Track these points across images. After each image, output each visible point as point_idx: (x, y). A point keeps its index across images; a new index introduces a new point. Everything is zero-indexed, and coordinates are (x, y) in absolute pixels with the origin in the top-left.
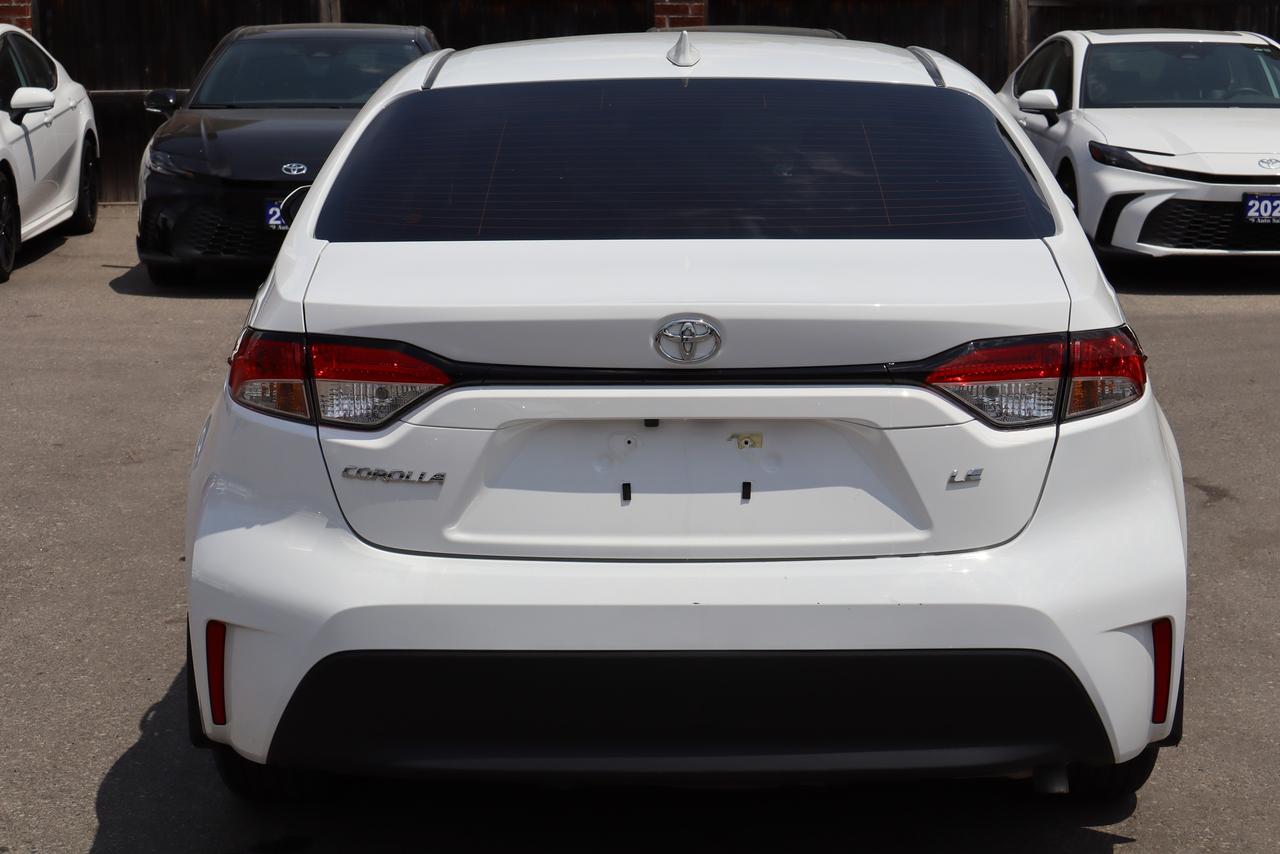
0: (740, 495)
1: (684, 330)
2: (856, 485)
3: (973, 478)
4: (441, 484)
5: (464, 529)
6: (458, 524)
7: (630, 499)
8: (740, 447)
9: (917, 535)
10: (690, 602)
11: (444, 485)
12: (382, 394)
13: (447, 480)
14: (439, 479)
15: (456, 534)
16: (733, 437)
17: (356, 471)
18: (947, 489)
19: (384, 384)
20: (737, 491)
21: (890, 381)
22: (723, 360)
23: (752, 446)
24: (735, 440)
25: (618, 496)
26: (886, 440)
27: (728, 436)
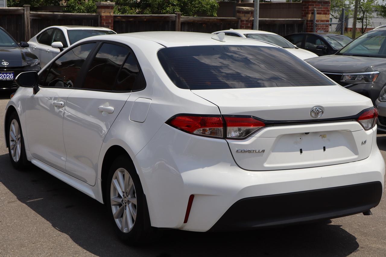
0: (323, 150)
2: (345, 146)
3: (365, 142)
4: (264, 152)
5: (268, 164)
6: (267, 162)
7: (302, 152)
8: (322, 138)
9: (355, 157)
11: (264, 153)
12: (239, 130)
14: (263, 151)
15: (266, 165)
16: (320, 136)
17: (240, 151)
18: (362, 145)
19: (240, 127)
21: (352, 120)
23: (325, 138)
24: (321, 136)
25: (299, 152)
26: (352, 134)
27: (319, 135)
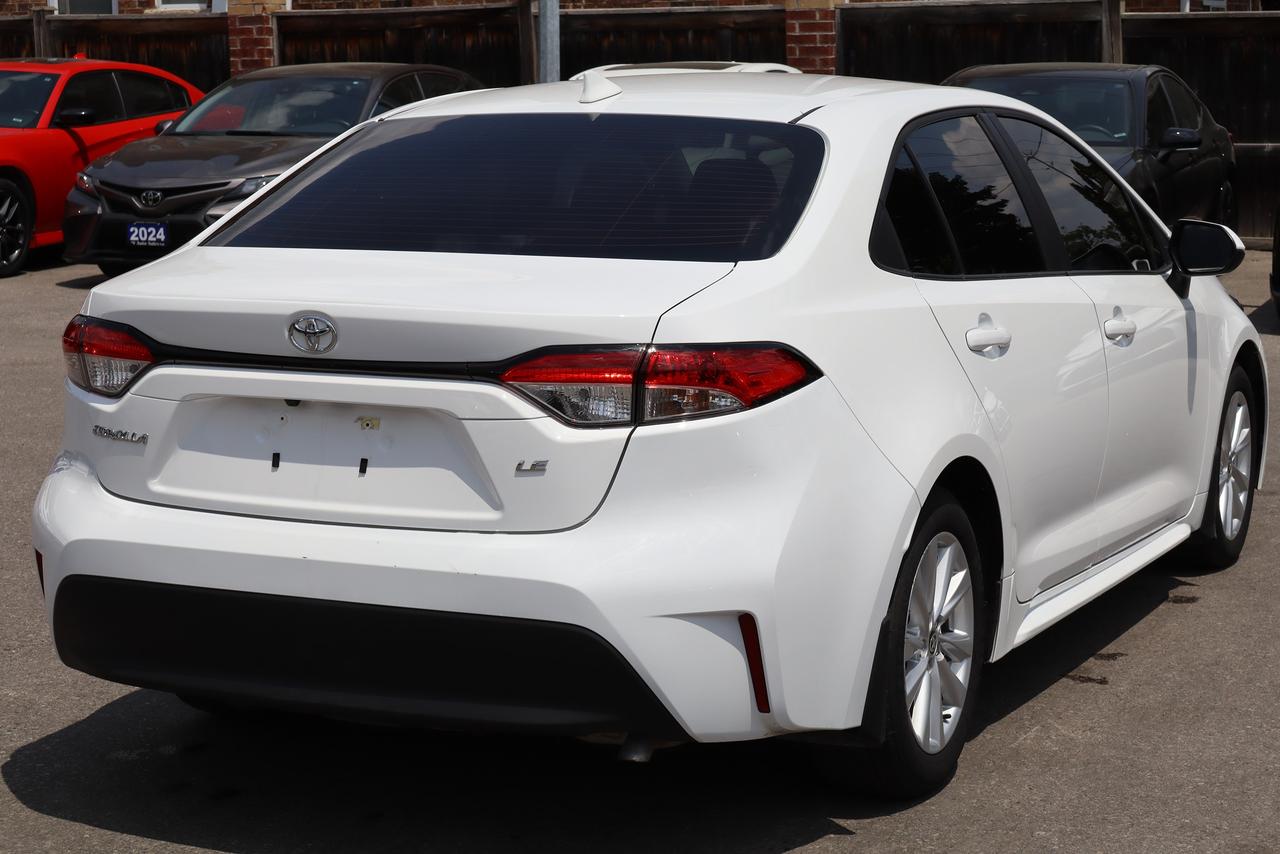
0: (358, 469)
1: (309, 325)
2: (449, 469)
3: (539, 468)
4: (145, 443)
5: (165, 483)
6: (159, 477)
7: (278, 466)
8: (363, 428)
9: (490, 515)
10: (300, 556)
11: (149, 444)
13: (149, 440)
14: (144, 439)
15: (157, 486)
16: (359, 419)
17: (99, 429)
18: (516, 476)
20: (355, 466)
21: (468, 377)
22: (339, 352)
23: (372, 428)
24: (359, 422)
25: (270, 463)
26: (463, 428)
27: (355, 418)
